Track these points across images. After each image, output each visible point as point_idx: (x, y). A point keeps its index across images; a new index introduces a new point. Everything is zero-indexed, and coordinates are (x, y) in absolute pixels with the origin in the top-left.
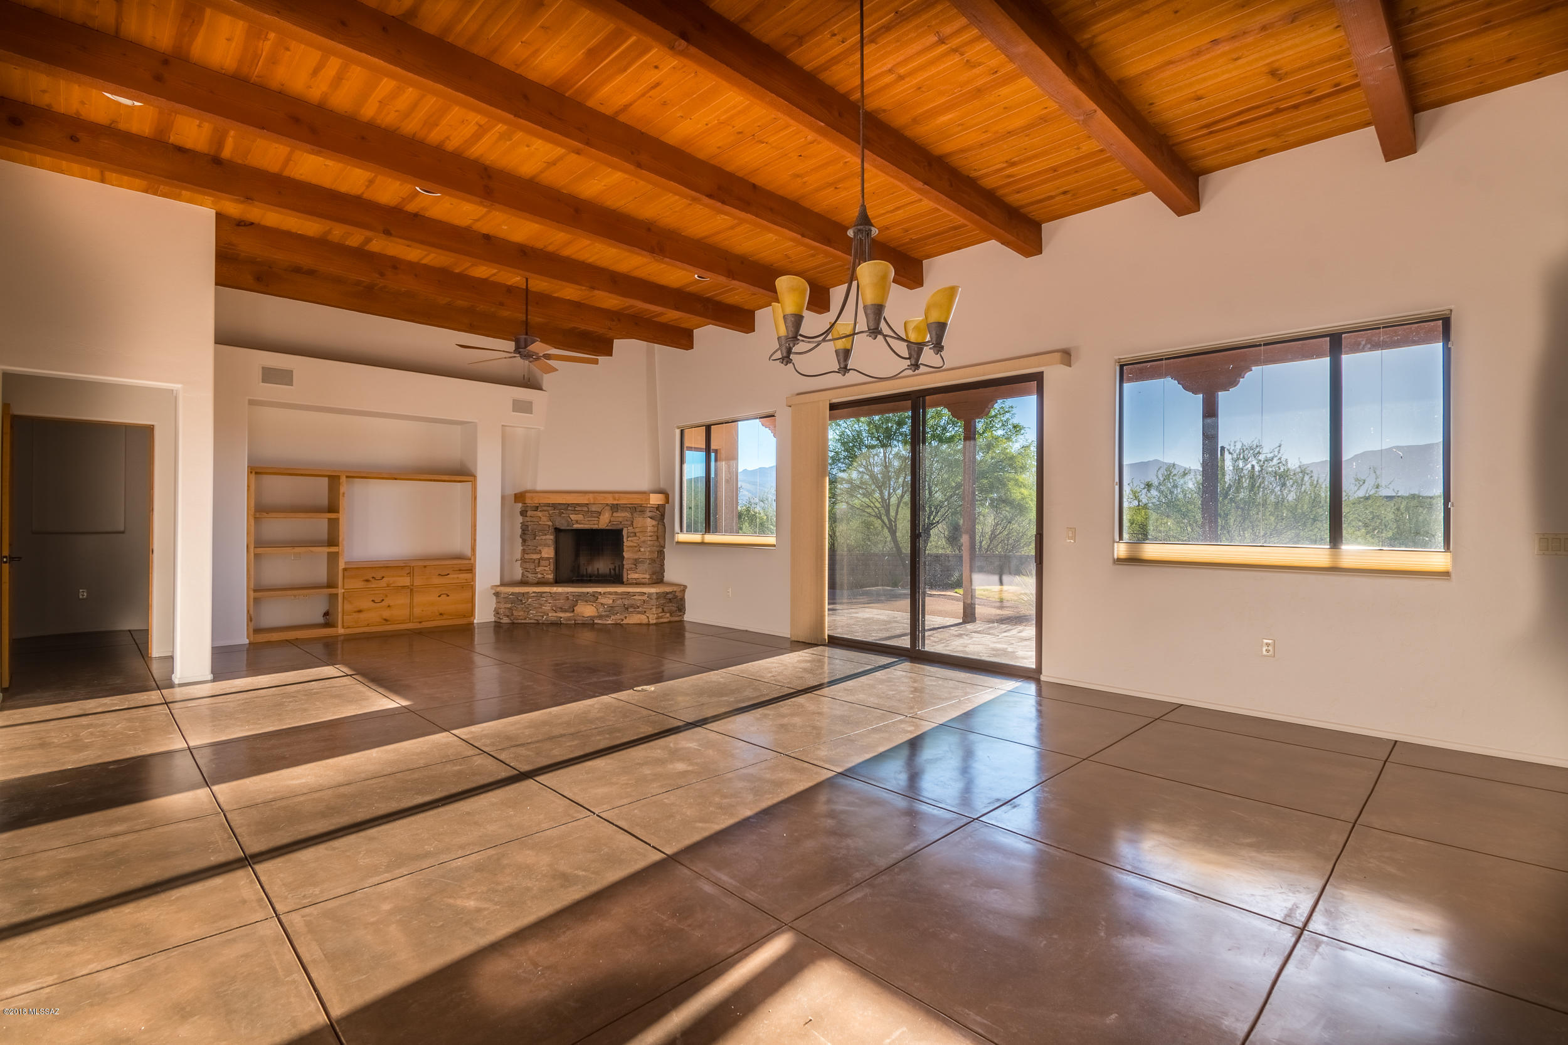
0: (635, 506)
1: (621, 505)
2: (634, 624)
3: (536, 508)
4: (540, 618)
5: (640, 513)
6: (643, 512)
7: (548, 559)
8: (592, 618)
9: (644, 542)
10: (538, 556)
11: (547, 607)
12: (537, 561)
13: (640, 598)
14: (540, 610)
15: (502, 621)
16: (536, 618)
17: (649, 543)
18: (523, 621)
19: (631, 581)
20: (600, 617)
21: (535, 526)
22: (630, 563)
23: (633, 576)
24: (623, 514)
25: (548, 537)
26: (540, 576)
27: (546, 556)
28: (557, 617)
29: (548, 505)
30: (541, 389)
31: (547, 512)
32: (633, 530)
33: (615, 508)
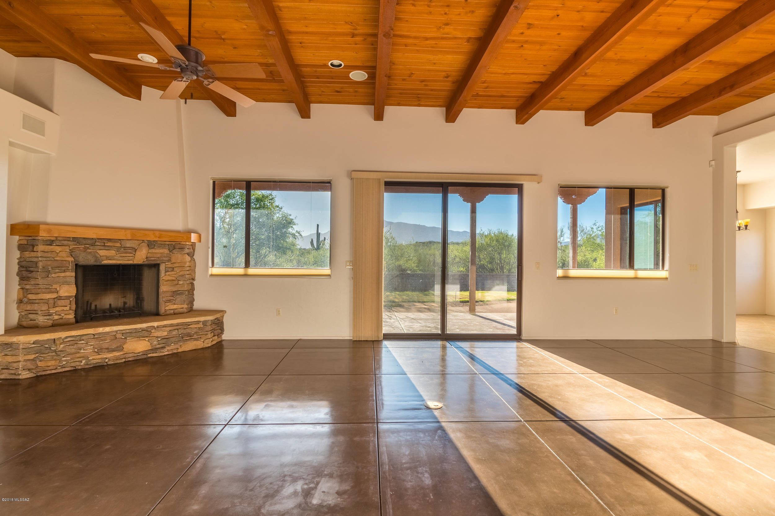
0: (174, 243)
1: (159, 242)
2: (190, 350)
3: (50, 243)
4: (78, 363)
5: (180, 250)
6: (182, 249)
7: (68, 298)
8: (146, 353)
9: (182, 276)
10: (54, 295)
11: (89, 349)
12: (51, 302)
13: (195, 326)
14: (78, 355)
15: (20, 377)
16: (73, 365)
17: (187, 276)
18: (53, 372)
19: (168, 312)
20: (155, 350)
21: (49, 263)
22: (168, 295)
23: (172, 307)
24: (161, 251)
25: (68, 274)
26: (56, 317)
27: (66, 294)
28: (101, 359)
29: (68, 239)
30: (51, 110)
31: (67, 247)
32: (171, 266)
33: (151, 244)
